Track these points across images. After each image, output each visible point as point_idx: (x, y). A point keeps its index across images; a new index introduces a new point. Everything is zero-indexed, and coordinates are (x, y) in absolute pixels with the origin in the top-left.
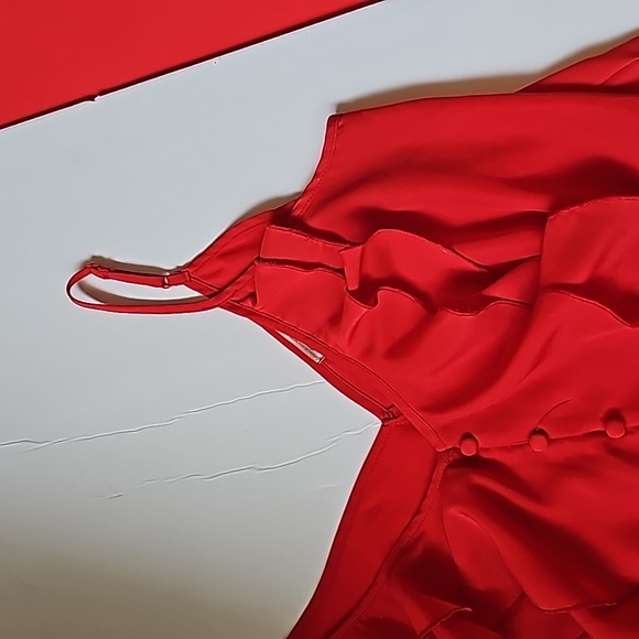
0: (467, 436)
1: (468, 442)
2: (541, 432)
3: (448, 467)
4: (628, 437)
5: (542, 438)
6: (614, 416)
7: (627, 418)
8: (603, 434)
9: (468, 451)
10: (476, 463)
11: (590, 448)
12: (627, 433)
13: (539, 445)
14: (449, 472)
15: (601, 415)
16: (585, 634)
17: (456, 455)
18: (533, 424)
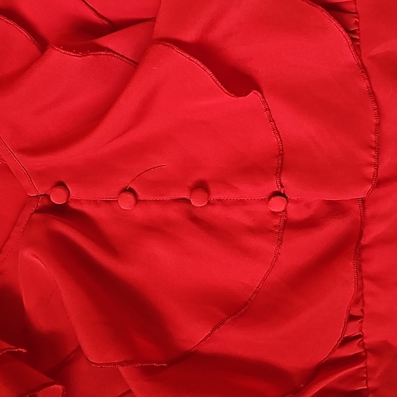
0: (61, 184)
1: (59, 191)
2: (131, 191)
3: (36, 211)
4: (210, 208)
5: (130, 196)
6: (202, 186)
7: (212, 190)
8: (187, 201)
9: (58, 198)
10: (63, 212)
11: (173, 213)
12: (209, 203)
13: (126, 203)
14: (34, 216)
15: (190, 184)
16: (130, 391)
17: (46, 202)
18: (126, 181)
